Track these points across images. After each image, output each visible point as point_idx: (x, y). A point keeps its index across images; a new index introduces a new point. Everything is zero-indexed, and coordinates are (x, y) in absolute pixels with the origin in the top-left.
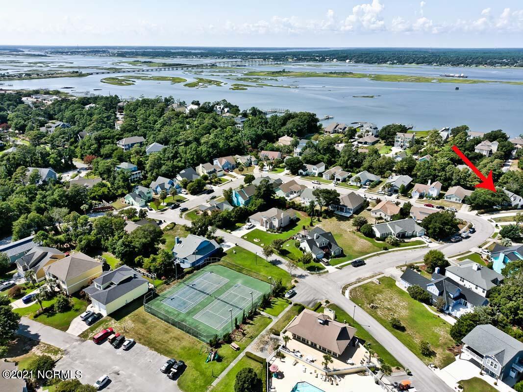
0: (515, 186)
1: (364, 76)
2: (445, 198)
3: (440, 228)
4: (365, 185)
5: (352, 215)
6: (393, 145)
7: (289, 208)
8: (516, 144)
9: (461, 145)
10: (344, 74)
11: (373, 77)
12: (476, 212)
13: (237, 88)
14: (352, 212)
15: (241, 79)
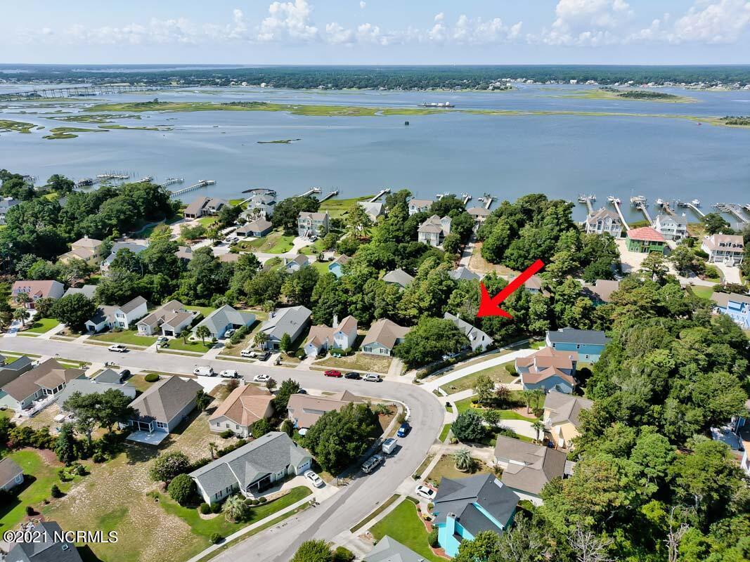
0: (473, 312)
1: (283, 108)
2: (363, 350)
3: (336, 453)
4: (223, 337)
5: (168, 437)
6: (296, 234)
7: (20, 445)
8: (477, 216)
9: (398, 227)
10: (253, 105)
11: (296, 110)
12: (413, 374)
13: (59, 136)
14: (167, 430)
15: (76, 119)
